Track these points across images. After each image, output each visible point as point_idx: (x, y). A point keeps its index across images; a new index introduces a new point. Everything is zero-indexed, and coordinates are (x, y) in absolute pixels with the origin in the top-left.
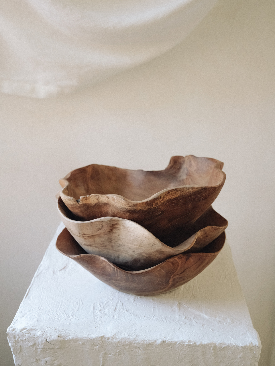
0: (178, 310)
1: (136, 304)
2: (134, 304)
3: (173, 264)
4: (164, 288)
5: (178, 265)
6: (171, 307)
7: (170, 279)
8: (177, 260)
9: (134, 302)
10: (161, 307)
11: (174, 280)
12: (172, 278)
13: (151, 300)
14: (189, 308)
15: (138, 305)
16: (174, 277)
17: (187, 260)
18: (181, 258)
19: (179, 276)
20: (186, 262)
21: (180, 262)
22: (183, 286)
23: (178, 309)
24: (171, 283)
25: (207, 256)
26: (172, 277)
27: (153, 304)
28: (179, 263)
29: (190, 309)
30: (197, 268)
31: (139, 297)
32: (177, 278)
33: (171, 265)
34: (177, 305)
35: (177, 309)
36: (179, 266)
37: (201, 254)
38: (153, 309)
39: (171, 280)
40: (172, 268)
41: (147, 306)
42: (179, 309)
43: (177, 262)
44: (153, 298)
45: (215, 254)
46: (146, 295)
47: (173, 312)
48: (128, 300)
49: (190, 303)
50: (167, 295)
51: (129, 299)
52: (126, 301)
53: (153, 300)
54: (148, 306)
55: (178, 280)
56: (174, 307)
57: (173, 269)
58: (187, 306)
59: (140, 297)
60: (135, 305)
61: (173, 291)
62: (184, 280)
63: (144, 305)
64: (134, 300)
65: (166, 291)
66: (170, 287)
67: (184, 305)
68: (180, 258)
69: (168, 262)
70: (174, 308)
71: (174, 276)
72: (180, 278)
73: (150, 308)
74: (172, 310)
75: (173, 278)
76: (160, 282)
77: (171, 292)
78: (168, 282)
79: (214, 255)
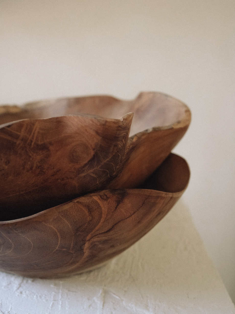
0: (102, 307)
1: (21, 293)
2: (17, 293)
3: (90, 210)
4: (74, 263)
5: (101, 213)
6: (89, 300)
7: (84, 244)
8: (99, 201)
9: (18, 289)
10: (69, 299)
11: (93, 246)
12: (89, 240)
13: (52, 286)
14: (122, 300)
15: (24, 296)
16: (92, 240)
17: (119, 202)
18: (108, 198)
19: (103, 238)
20: (116, 208)
21: (104, 206)
22: (114, 261)
23: (102, 303)
24: (87, 253)
25: (158, 197)
26: (88, 238)
27: (55, 292)
28: (103, 209)
29: (124, 302)
30: (139, 222)
31: (30, 281)
32: (99, 242)
33: (86, 212)
34: (99, 294)
35: (99, 303)
36: (103, 215)
37: (147, 192)
38: (52, 303)
39: (87, 245)
40: (88, 219)
41: (41, 297)
42: (104, 303)
43: (99, 207)
44: (57, 281)
45: (175, 195)
46: (43, 278)
47: (91, 308)
48: (8, 285)
49: (125, 291)
50: (84, 278)
51: (10, 284)
52: (3, 288)
53: (55, 285)
54: (43, 298)
55: (100, 246)
56: (95, 298)
57: (91, 221)
58: (119, 297)
59: (32, 279)
60: (18, 295)
61: (94, 270)
62: (113, 246)
63: (37, 296)
64: (18, 286)
65: (79, 268)
66: (87, 262)
67: (114, 296)
68: (105, 197)
69: (78, 202)
70: (94, 301)
71: (92, 237)
72: (105, 242)
73: (47, 300)
74: (90, 306)
75: (91, 242)
76: (64, 249)
77: (91, 271)
78: (81, 249)
79: (172, 198)
